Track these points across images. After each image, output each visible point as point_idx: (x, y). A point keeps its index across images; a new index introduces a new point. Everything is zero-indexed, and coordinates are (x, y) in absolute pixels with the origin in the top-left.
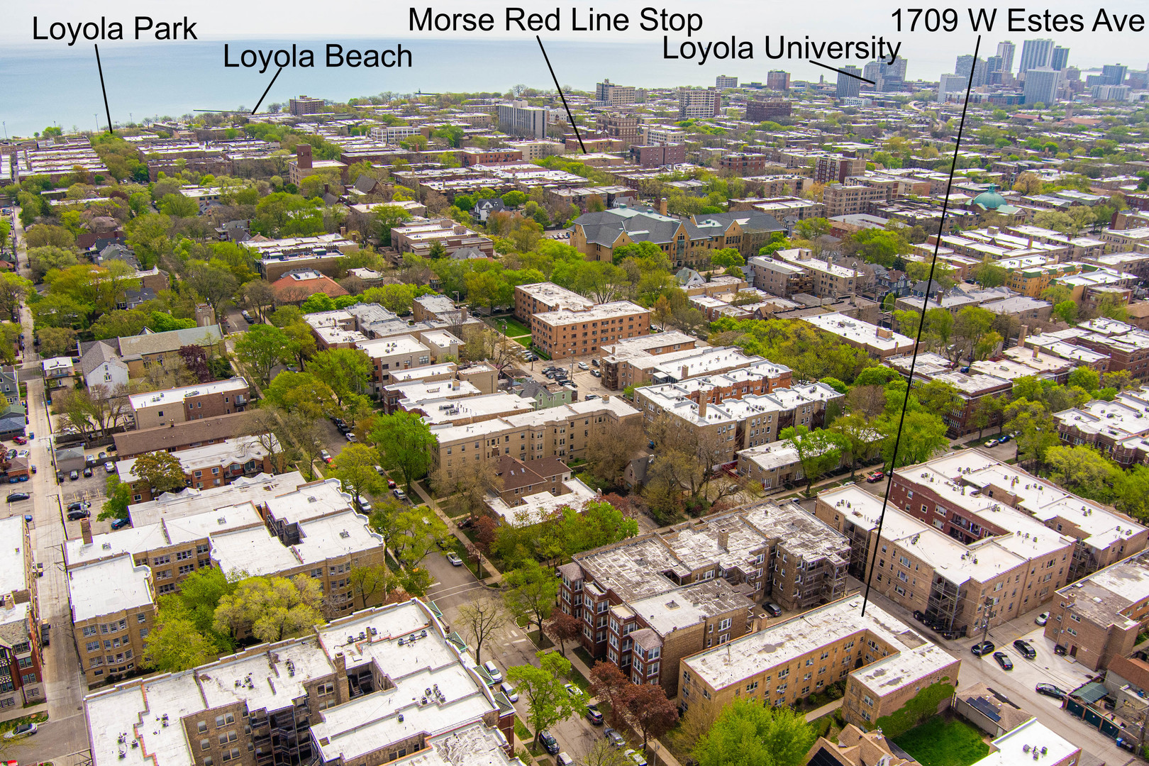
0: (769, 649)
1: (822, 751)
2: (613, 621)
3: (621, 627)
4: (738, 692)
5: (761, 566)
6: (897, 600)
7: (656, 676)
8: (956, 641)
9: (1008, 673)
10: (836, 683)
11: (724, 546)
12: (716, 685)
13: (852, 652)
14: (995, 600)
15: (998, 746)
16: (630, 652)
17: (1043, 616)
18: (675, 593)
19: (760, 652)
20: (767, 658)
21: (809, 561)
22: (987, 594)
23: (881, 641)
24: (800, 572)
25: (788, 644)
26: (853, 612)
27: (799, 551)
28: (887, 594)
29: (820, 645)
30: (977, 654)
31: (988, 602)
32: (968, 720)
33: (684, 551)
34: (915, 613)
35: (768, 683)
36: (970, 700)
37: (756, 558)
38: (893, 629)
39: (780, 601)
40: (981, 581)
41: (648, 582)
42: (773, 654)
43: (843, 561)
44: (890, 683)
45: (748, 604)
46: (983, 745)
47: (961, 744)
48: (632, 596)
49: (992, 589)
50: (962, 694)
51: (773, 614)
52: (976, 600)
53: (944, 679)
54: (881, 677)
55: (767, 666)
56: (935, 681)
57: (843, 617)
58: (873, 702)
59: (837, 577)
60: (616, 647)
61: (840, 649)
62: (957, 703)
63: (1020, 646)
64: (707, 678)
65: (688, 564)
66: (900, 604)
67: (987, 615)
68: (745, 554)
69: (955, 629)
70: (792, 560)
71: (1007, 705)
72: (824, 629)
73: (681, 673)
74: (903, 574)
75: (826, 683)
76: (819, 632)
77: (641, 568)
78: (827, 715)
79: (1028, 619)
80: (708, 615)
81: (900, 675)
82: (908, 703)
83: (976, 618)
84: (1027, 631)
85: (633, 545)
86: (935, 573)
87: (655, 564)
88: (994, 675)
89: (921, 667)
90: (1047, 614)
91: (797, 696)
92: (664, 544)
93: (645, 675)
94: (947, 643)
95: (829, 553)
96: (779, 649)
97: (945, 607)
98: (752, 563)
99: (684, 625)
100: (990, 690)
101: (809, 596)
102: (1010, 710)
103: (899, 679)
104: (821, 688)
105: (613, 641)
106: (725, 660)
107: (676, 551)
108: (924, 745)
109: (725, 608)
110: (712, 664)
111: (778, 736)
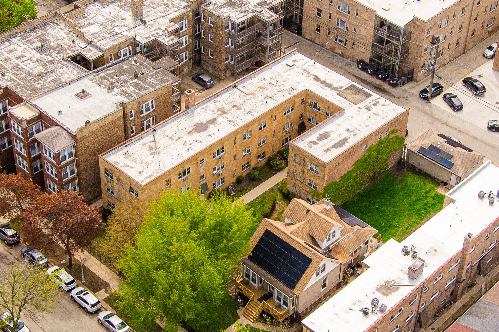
0: (200, 128)
1: (267, 233)
2: (14, 124)
3: (25, 130)
4: (169, 183)
5: (185, 34)
6: (338, 51)
7: (73, 179)
8: (404, 87)
9: (459, 114)
10: (279, 152)
11: (139, 18)
12: (142, 179)
13: (292, 117)
14: (441, 38)
15: (453, 197)
16: (39, 157)
17: (491, 48)
18: (86, 81)
19: (190, 133)
20: (199, 139)
21: (238, 21)
22: (432, 34)
23: (322, 100)
24: (229, 35)
25: (221, 120)
26: (292, 72)
27: (225, 12)
28: (328, 46)
29: (257, 115)
30: (426, 99)
31: (434, 41)
32: (420, 170)
33: (93, 29)
34: (359, 62)
35: (203, 166)
36: (422, 150)
37: (177, 26)
38: (335, 85)
39: (211, 70)
40: (425, 18)
41: (52, 71)
42: (205, 133)
43: (276, 16)
44: (335, 146)
45: (172, 81)
46: (437, 195)
47: (415, 197)
48: (35, 91)
49: (438, 26)
50: (412, 144)
51: (205, 86)
52: (422, 41)
53: (393, 132)
54: (325, 141)
55: (199, 148)
56: (384, 136)
57: (280, 80)
58: (318, 169)
59: (271, 35)
60: (24, 153)
61: (279, 116)
62: (408, 155)
63: (469, 83)
64: (131, 173)
65: (98, 44)
66: (342, 55)
67: (433, 56)
68: (164, 23)
69: (402, 74)
70: (219, 23)
71: (459, 149)
72: (260, 96)
73: (102, 172)
74: (343, 22)
75: (268, 154)
76: (255, 100)
77: (44, 56)
78: (271, 190)
79: (476, 53)
80: (125, 100)
81: (345, 135)
82: (357, 163)
83: (423, 60)
84: (475, 65)
85: (31, 31)
86: (376, 16)
87: (59, 49)
88: (444, 118)
89: (367, 123)
90: (495, 45)
91: (238, 174)
92: (68, 24)
93: (61, 180)
94: (394, 91)
95: (259, 9)
96: (211, 126)
97: (389, 53)
98: (175, 33)
99: (98, 116)
100: (441, 136)
101: (243, 60)
102: (462, 154)
103: (345, 140)
104: (264, 161)
105: (18, 146)
106: (151, 148)
107: (83, 30)
108: (376, 205)
109: (146, 89)
110: (136, 156)
111: (215, 228)
